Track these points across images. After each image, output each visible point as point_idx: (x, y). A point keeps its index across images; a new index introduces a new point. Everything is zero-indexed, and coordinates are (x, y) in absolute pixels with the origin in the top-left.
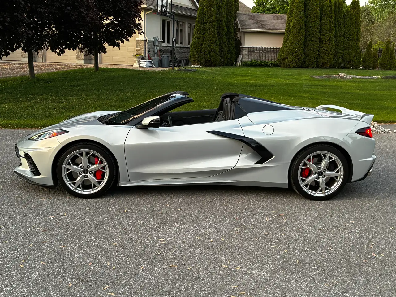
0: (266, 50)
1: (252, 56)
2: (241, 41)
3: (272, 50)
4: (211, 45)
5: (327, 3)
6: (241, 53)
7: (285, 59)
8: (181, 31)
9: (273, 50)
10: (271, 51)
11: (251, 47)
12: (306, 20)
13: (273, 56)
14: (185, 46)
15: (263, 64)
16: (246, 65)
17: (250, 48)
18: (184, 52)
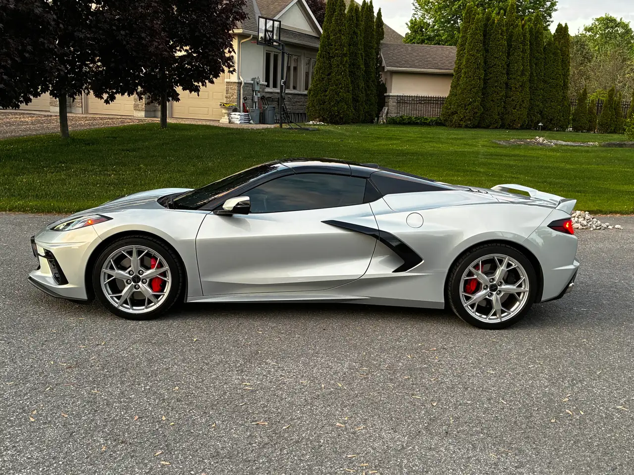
0: (424, 100)
1: (403, 108)
2: (386, 86)
3: (434, 100)
4: (340, 92)
5: (519, 30)
6: (386, 104)
7: (453, 113)
8: (295, 69)
9: (436, 101)
10: (432, 102)
11: (401, 95)
12: (486, 56)
13: (434, 109)
14: (299, 92)
15: (419, 121)
16: (393, 122)
17: (400, 96)
18: (298, 101)
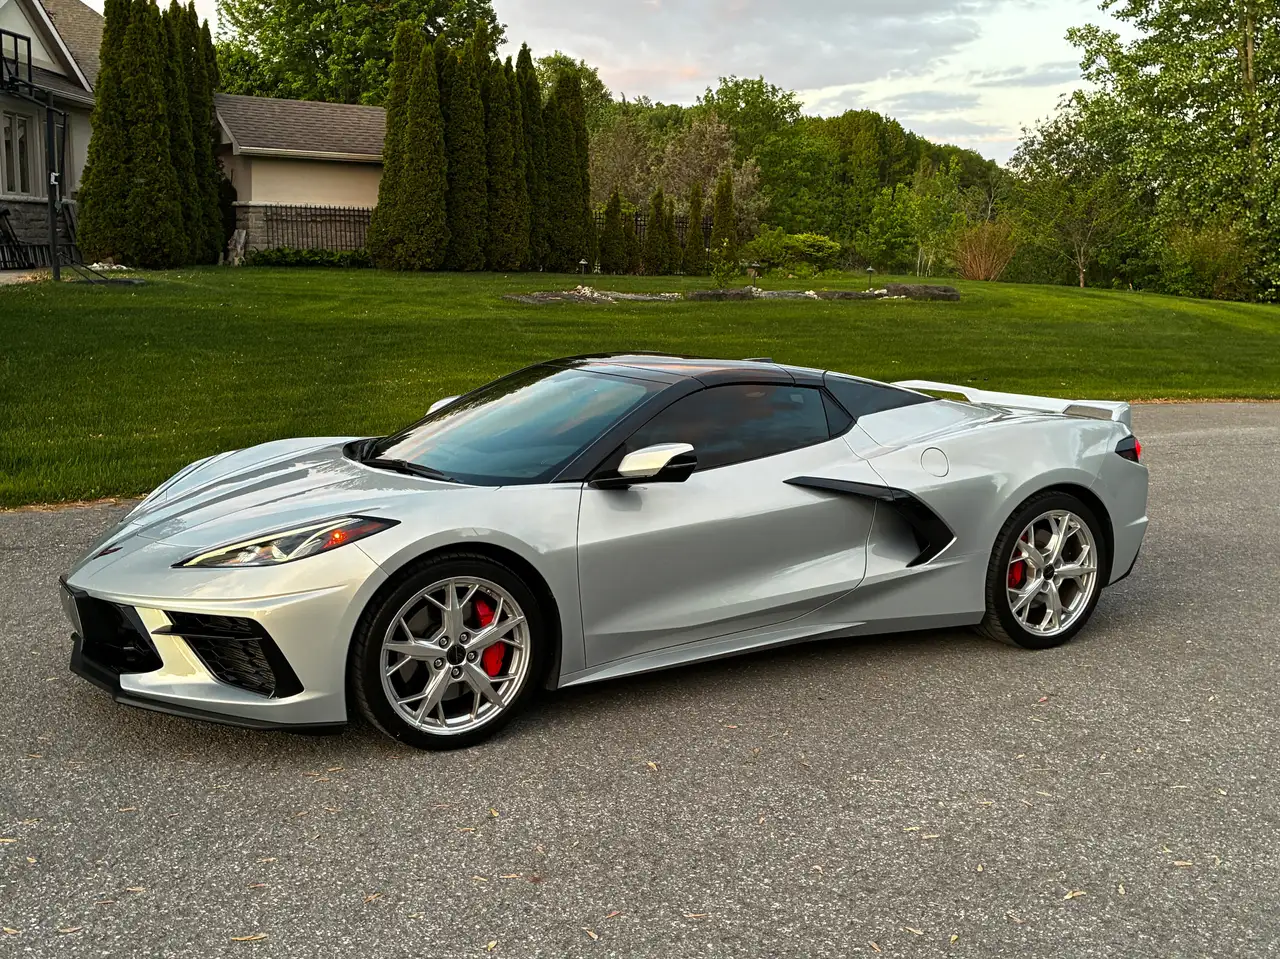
0: (321, 215)
1: (280, 231)
2: (234, 185)
3: (340, 216)
4: (159, 199)
5: (501, 80)
6: (238, 224)
7: (394, 242)
8: (23, 143)
9: (344, 216)
10: (338, 218)
11: (274, 204)
12: (447, 127)
13: (343, 233)
14: (38, 199)
15: (317, 258)
16: (261, 261)
17: (271, 207)
18: (35, 217)
